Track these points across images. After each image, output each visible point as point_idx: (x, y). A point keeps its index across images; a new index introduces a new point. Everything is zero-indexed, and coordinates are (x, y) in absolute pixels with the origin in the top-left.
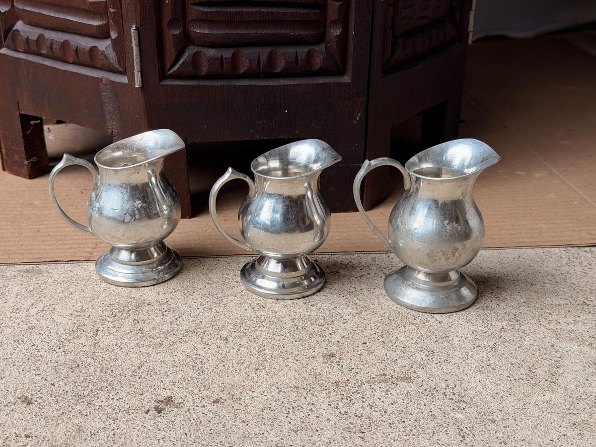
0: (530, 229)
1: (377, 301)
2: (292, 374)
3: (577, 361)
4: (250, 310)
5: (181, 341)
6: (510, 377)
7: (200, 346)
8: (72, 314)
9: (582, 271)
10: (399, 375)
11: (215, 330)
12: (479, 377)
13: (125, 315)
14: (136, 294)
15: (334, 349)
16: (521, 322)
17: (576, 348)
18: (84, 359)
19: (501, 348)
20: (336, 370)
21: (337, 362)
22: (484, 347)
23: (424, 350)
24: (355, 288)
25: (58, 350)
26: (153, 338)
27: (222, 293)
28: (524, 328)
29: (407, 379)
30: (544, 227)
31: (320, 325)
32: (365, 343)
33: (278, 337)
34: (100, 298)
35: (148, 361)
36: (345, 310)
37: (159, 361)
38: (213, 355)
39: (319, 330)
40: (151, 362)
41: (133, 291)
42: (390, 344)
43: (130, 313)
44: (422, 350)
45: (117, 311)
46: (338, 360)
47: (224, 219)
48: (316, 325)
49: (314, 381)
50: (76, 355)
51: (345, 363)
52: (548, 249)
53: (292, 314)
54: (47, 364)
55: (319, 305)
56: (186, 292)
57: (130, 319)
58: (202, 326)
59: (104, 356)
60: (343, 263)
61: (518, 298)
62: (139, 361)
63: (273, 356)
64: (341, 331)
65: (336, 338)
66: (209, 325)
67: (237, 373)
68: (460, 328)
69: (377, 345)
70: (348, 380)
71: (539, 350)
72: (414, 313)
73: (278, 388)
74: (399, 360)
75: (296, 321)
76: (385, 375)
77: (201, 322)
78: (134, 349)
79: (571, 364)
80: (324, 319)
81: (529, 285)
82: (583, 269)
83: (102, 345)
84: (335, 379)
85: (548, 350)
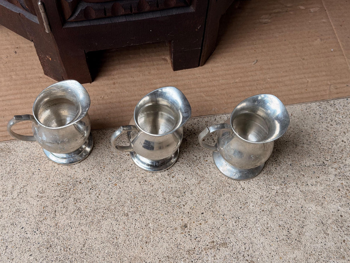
0: (301, 84)
1: (209, 170)
2: (165, 245)
3: (313, 220)
4: (138, 184)
5: (103, 219)
6: (277, 238)
7: (114, 223)
8: (38, 195)
9: (326, 128)
10: (221, 241)
11: (120, 207)
12: (262, 239)
13: (68, 194)
14: (71, 172)
15: (186, 220)
16: (287, 185)
17: (314, 208)
18: (53, 240)
19: (275, 212)
20: (188, 239)
21: (188, 232)
22: (266, 211)
23: (234, 216)
24: (196, 156)
25: (37, 232)
26: (87, 217)
27: (120, 167)
28: (288, 191)
29: (224, 244)
30: (310, 80)
31: (178, 197)
32: (203, 213)
33: (155, 211)
34: (51, 178)
35: (88, 239)
36: (191, 180)
37: (93, 238)
38: (122, 231)
39: (177, 203)
40: (90, 240)
41: (69, 169)
42: (216, 213)
43: (70, 192)
44: (233, 217)
45: (63, 191)
46: (189, 230)
47: (113, 81)
48: (175, 197)
49: (177, 251)
50: (48, 236)
51: (192, 232)
52: (310, 104)
53: (162, 187)
54: (34, 245)
55: (177, 176)
56: (99, 168)
57: (72, 199)
58: (113, 203)
59: (63, 235)
60: (189, 129)
61: (287, 160)
62: (83, 239)
63: (154, 229)
64: (189, 202)
65: (187, 209)
66: (117, 202)
67: (136, 247)
68: (254, 194)
69: (209, 214)
70: (194, 248)
71: (295, 212)
72: (230, 181)
73: (159, 258)
74: (221, 228)
75: (164, 194)
76: (213, 242)
77: (112, 198)
78: (79, 228)
79: (310, 224)
80: (180, 191)
81: (295, 146)
82: (327, 126)
83: (60, 225)
84: (187, 248)
85: (299, 211)
